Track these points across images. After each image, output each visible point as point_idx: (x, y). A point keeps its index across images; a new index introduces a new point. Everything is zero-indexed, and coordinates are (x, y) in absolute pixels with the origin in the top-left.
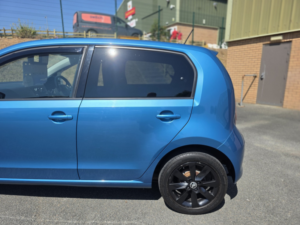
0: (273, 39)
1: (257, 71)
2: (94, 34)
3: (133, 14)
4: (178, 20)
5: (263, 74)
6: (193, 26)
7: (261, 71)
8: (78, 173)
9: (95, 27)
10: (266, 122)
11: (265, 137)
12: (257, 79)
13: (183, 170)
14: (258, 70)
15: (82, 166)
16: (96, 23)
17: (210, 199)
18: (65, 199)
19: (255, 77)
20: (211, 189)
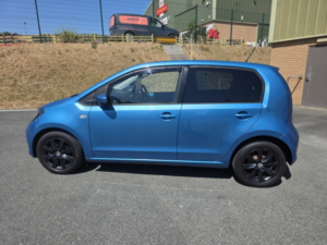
0: (319, 41)
1: (302, 72)
2: (132, 37)
3: (165, 12)
4: (214, 18)
5: (309, 76)
6: (232, 24)
7: (307, 72)
8: (177, 155)
9: (132, 29)
10: (312, 123)
11: (312, 137)
12: (303, 81)
13: (253, 155)
14: (304, 72)
15: (180, 150)
16: (133, 25)
17: (272, 176)
18: (161, 176)
19: (300, 78)
20: (273, 169)
